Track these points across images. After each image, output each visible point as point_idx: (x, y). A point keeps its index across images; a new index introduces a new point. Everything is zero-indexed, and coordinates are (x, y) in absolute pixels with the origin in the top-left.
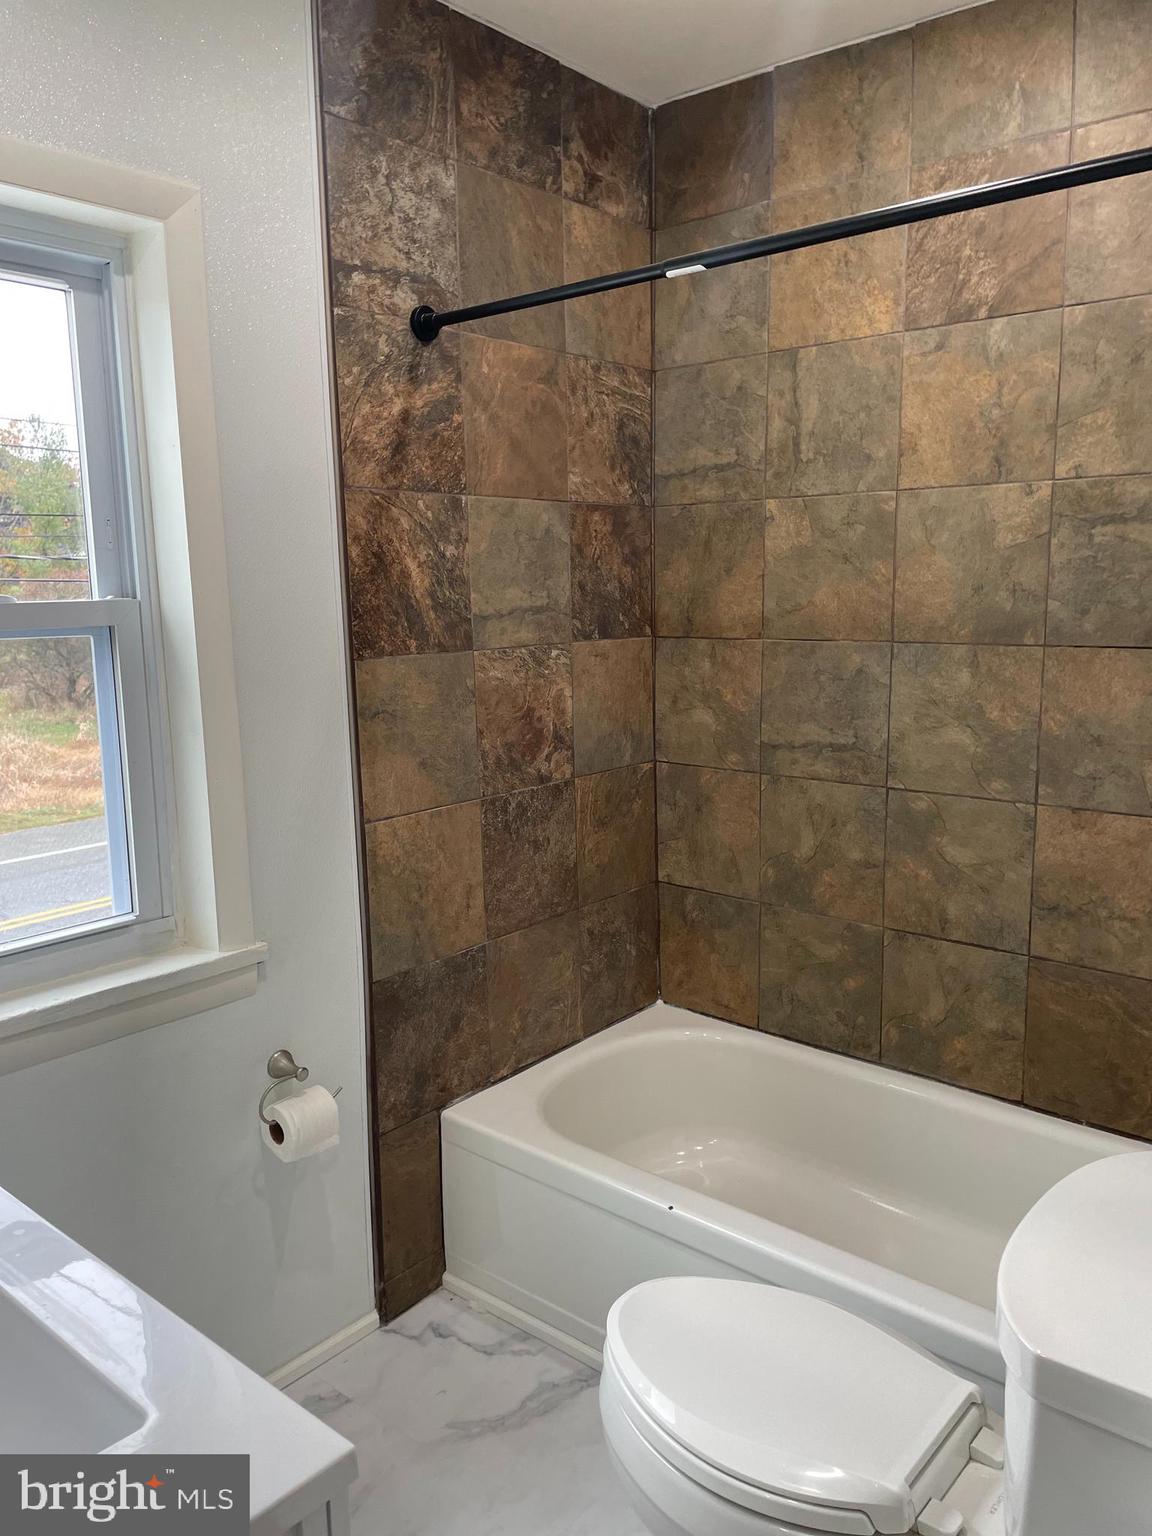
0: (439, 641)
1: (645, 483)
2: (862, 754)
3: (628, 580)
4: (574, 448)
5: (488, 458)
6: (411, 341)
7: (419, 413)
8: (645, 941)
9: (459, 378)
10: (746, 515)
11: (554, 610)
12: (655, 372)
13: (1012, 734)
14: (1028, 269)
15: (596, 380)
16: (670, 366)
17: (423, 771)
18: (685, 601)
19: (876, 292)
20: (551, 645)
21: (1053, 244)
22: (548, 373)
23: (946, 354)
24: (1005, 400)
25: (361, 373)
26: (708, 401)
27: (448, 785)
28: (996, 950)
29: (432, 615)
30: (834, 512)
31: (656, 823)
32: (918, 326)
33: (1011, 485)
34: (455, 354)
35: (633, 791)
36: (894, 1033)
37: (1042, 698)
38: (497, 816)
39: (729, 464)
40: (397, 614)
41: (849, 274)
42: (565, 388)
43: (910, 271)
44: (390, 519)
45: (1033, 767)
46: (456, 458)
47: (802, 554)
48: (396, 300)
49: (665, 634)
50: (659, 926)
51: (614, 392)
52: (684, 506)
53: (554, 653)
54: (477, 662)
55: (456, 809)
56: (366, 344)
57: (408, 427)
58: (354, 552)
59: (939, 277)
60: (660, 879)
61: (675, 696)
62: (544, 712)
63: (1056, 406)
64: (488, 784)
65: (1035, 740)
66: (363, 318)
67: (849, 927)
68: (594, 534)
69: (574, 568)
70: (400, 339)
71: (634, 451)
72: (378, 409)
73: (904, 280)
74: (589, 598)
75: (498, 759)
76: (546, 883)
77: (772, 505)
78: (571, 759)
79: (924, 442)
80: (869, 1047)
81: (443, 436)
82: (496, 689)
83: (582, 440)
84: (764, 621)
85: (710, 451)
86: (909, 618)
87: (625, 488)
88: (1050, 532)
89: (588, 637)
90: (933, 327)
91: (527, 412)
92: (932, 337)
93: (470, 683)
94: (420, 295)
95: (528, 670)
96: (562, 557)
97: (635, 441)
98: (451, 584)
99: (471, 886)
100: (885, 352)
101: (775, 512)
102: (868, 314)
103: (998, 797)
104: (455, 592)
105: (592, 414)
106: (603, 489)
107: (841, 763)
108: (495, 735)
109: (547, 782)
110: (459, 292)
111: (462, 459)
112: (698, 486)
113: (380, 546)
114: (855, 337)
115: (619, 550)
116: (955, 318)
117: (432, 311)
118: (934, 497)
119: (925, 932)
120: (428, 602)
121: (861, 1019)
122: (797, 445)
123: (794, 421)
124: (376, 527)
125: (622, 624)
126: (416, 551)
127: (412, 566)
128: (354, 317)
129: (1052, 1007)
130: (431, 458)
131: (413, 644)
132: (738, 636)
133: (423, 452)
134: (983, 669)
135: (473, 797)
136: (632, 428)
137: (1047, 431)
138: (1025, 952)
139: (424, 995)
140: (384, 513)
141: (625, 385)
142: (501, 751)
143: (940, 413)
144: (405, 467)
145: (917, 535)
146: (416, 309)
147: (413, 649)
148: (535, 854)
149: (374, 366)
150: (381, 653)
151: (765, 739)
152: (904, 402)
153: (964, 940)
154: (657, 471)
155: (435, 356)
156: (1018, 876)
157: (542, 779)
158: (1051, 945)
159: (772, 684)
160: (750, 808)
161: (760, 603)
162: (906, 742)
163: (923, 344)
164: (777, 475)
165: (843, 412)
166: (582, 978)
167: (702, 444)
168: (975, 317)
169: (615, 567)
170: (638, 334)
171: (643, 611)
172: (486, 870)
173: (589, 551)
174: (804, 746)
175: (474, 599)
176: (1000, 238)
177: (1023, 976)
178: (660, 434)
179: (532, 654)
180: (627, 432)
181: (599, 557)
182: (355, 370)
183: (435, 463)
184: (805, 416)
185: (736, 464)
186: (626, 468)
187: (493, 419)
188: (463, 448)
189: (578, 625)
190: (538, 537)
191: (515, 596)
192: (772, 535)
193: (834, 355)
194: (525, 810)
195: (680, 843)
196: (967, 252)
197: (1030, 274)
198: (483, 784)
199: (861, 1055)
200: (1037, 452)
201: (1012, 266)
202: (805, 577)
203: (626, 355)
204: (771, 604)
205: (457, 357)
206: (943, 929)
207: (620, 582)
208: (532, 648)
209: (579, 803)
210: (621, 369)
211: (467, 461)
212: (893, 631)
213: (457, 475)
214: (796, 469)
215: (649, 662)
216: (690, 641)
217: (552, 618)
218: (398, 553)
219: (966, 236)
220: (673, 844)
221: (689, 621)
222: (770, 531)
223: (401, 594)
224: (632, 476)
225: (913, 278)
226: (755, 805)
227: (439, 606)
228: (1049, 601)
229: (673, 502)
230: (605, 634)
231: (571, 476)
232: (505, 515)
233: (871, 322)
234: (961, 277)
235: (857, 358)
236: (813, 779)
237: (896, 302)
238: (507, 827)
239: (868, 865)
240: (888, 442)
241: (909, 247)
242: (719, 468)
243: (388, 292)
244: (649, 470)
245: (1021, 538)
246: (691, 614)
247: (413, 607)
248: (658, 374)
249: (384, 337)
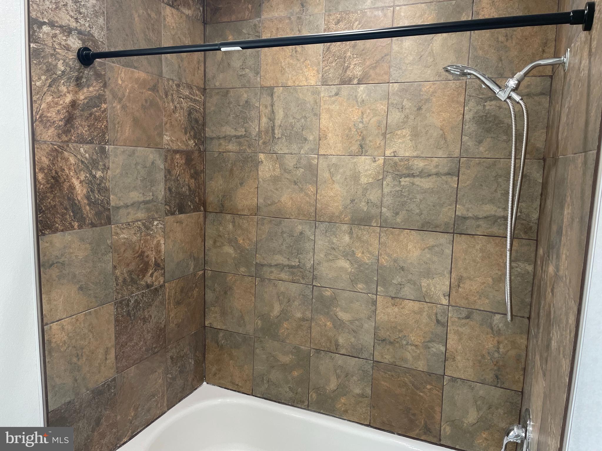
0: (92, 222)
1: (201, 140)
2: (302, 270)
3: (193, 186)
4: (167, 123)
5: (121, 127)
6: (77, 64)
7: (82, 103)
8: (198, 356)
9: (105, 86)
10: (250, 159)
11: (155, 202)
12: (206, 89)
13: (367, 264)
14: (374, 65)
15: (178, 91)
16: (213, 87)
17: (81, 292)
18: (220, 196)
19: (309, 66)
20: (154, 219)
21: (385, 56)
22: (154, 86)
23: (340, 98)
24: (364, 120)
25: (46, 80)
26: (231, 106)
27: (96, 297)
28: (359, 358)
29: (88, 208)
30: (290, 162)
31: (205, 299)
32: (327, 84)
33: (367, 157)
34: (103, 73)
35: (194, 285)
36: (314, 395)
37: (379, 249)
38: (123, 309)
39: (241, 136)
40: (66, 209)
41: (297, 57)
42: (162, 93)
43: (324, 59)
44: (63, 158)
45: (375, 279)
46: (103, 126)
47: (275, 180)
48: (69, 42)
49: (211, 210)
50: (205, 347)
51: (186, 97)
52: (220, 153)
53: (155, 223)
54: (113, 230)
55: (100, 309)
56: (50, 64)
57: (75, 110)
58: (40, 176)
59: (337, 63)
60: (206, 325)
61: (215, 240)
62: (149, 253)
63: (386, 125)
64: (118, 293)
65: (376, 267)
66: (48, 50)
67: (295, 348)
68: (176, 164)
69: (166, 181)
70: (71, 63)
71: (196, 125)
72: (56, 100)
73: (321, 62)
74: (174, 195)
75: (125, 280)
76: (149, 338)
77: (262, 156)
78: (163, 275)
79: (330, 135)
80: (303, 402)
81: (95, 115)
82: (124, 244)
83: (170, 120)
84: (258, 208)
85: (232, 128)
86: (323, 211)
87: (191, 143)
88: (383, 179)
89: (173, 214)
90: (334, 85)
91: (142, 105)
92: (334, 89)
93: (109, 242)
94: (84, 41)
95: (141, 233)
96: (160, 176)
97: (197, 121)
98: (99, 191)
99: (107, 348)
100: (313, 93)
101: (263, 159)
102: (305, 76)
103: (360, 291)
104: (101, 195)
105: (176, 107)
106: (181, 143)
107: (293, 273)
108: (124, 267)
109: (150, 288)
110: (106, 42)
111: (107, 127)
112: (227, 144)
113: (57, 173)
114: (300, 85)
115: (189, 171)
116: (343, 82)
117: (90, 50)
118: (334, 160)
119: (328, 350)
120: (86, 201)
121: (300, 390)
122: (273, 130)
123: (272, 119)
124: (54, 162)
125: (190, 206)
126: (78, 175)
127: (76, 182)
128: (43, 50)
129: (383, 383)
130: (89, 126)
131: (76, 224)
132: (246, 214)
133: (83, 123)
134: (355, 236)
135: (110, 301)
136: (195, 115)
137: (382, 135)
138: (372, 359)
139: (80, 412)
140: (59, 155)
141: (192, 94)
142: (126, 275)
143: (337, 123)
144: (72, 131)
145: (327, 175)
146: (81, 48)
147: (76, 227)
148: (144, 324)
149: (54, 76)
150: (56, 231)
151: (258, 261)
152: (321, 116)
153: (345, 354)
154: (207, 135)
155: (91, 73)
156: (369, 326)
157: (148, 286)
158: (382, 356)
159: (261, 237)
160: (250, 293)
161: (256, 200)
162: (321, 265)
163: (329, 92)
164: (264, 143)
165: (294, 118)
166: (167, 381)
167: (228, 125)
168: (352, 83)
169: (187, 180)
170: (198, 72)
171: (200, 200)
172: (116, 338)
173: (174, 172)
174: (276, 265)
175: (112, 198)
176: (363, 50)
177: (371, 369)
178: (208, 118)
179: (144, 224)
180: (193, 116)
181: (179, 175)
182: (43, 78)
183: (91, 129)
184: (277, 118)
185: (245, 136)
186: (192, 133)
187: (124, 107)
188: (107, 121)
189: (168, 208)
190: (148, 166)
191: (135, 196)
192: (262, 169)
193: (290, 92)
194: (139, 303)
195: (216, 309)
196: (349, 54)
197: (376, 67)
198: (115, 294)
199: (299, 406)
200: (378, 144)
201: (368, 63)
202: (277, 189)
203: (192, 81)
204: (261, 201)
205: (104, 75)
206: (337, 349)
207: (189, 186)
208: (144, 221)
209: (167, 296)
210: (190, 87)
211: (109, 128)
212: (316, 216)
213: (104, 135)
214: (273, 141)
215: (202, 223)
216: (223, 215)
217: (155, 206)
218: (67, 176)
219: (348, 47)
220: (213, 309)
221: (222, 205)
222: (261, 168)
223: (69, 199)
224: (195, 137)
225: (326, 62)
226: (253, 291)
227: (91, 203)
228: (382, 208)
229: (214, 150)
230: (181, 212)
231: (165, 136)
232: (130, 156)
233: (307, 79)
234: (346, 65)
235: (300, 95)
236: (280, 280)
237: (318, 71)
238: (129, 314)
239: (303, 319)
240: (314, 133)
241: (323, 49)
242: (237, 137)
243: (64, 38)
244: (203, 135)
245: (371, 180)
246: (223, 202)
247: (76, 204)
248: (207, 91)
249: (61, 61)
